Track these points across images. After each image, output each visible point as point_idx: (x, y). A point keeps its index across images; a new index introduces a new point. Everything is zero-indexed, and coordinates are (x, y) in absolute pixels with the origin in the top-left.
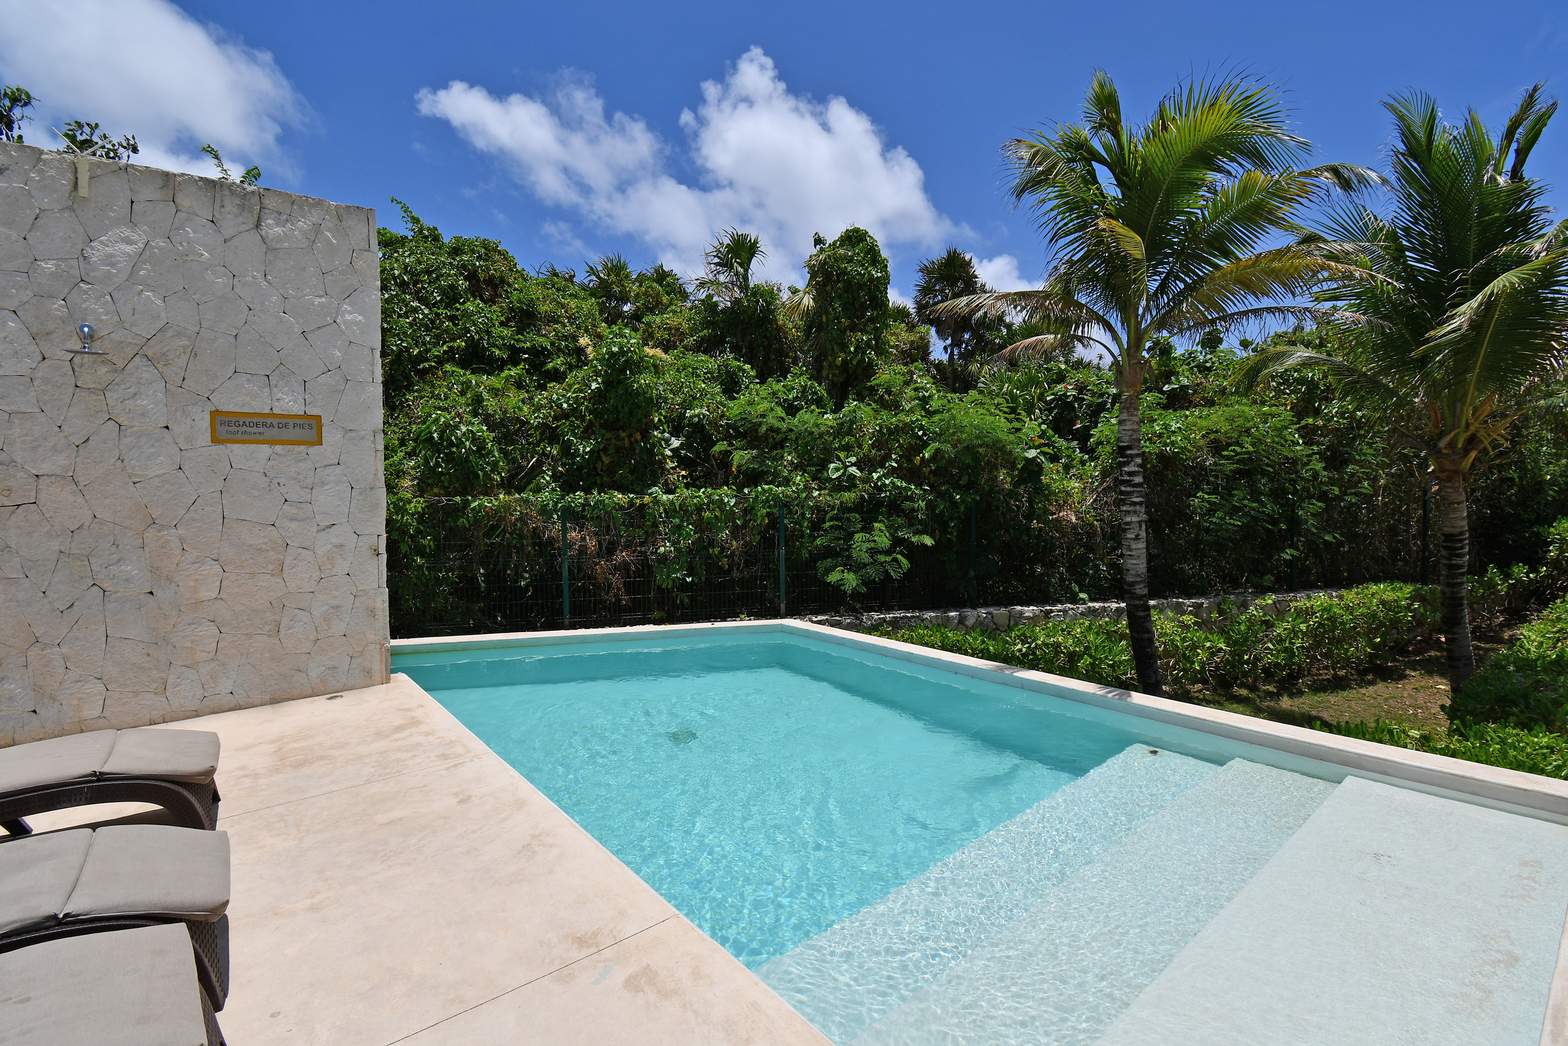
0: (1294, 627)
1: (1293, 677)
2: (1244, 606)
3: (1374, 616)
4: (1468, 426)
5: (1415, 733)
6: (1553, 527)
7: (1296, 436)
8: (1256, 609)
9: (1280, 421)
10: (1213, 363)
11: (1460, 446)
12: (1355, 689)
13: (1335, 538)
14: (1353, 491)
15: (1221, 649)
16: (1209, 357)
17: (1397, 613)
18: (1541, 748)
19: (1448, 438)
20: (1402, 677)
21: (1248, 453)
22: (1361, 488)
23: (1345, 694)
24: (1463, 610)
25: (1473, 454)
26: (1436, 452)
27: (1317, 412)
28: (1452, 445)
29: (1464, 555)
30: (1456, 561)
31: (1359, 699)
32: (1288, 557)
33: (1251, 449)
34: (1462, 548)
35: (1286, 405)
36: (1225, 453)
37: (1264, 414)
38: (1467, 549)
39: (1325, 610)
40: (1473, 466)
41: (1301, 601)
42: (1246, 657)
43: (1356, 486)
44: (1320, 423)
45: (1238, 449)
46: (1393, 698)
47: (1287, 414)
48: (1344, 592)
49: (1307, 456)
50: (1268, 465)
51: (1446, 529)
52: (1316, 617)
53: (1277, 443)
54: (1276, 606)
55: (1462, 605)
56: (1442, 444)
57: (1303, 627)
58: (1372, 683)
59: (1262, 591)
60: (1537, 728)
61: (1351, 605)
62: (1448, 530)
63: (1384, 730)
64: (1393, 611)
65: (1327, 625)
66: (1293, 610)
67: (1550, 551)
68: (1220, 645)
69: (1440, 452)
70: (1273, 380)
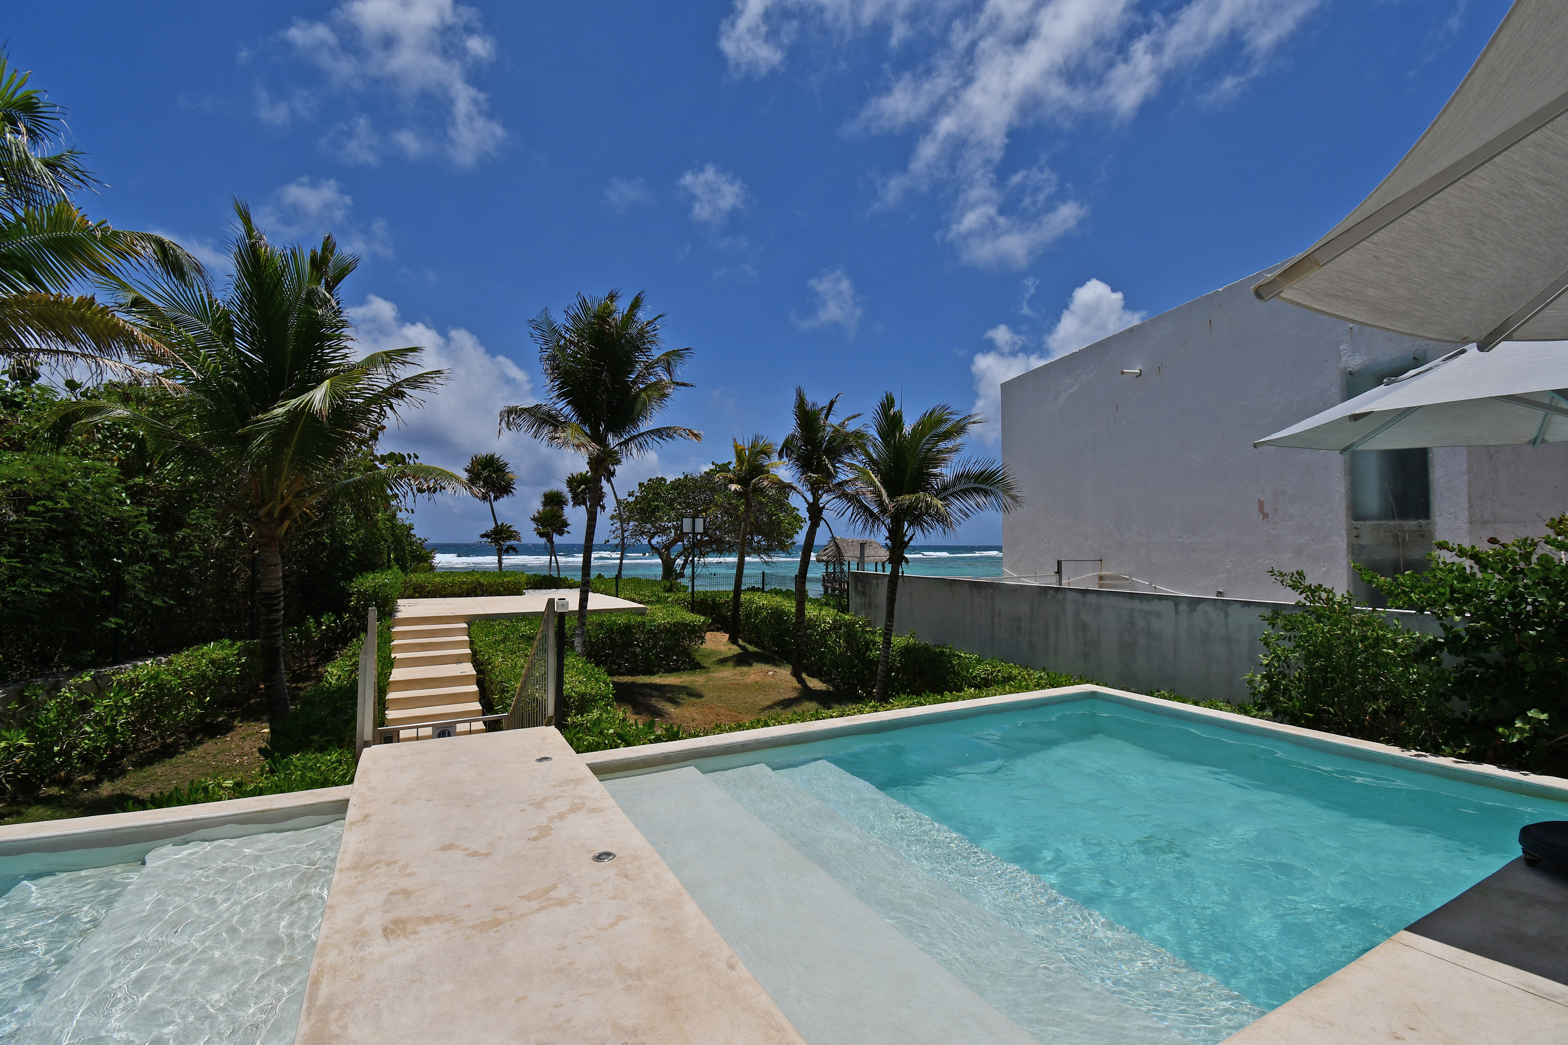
0: (116, 703)
1: (116, 757)
2: (57, 687)
3: (204, 676)
4: (283, 498)
5: (229, 783)
6: (353, 582)
7: (124, 495)
8: (70, 690)
9: (103, 477)
10: (25, 399)
11: (276, 515)
12: (184, 753)
13: (164, 602)
14: (184, 554)
15: (22, 746)
16: (18, 391)
17: (226, 670)
18: (333, 763)
19: (266, 508)
20: (231, 728)
21: (64, 510)
22: (192, 551)
23: (174, 761)
24: (280, 658)
25: (287, 524)
26: (256, 522)
27: (148, 472)
28: (269, 514)
29: (280, 611)
30: (273, 616)
31: (188, 762)
32: (113, 626)
33: (67, 505)
34: (278, 604)
35: (113, 461)
36: (32, 508)
37: (86, 468)
38: (282, 605)
39: (152, 678)
40: (286, 533)
41: (127, 671)
42: (56, 749)
43: (187, 549)
44: (151, 483)
45: (50, 504)
46: (221, 752)
47: (111, 469)
48: (172, 657)
49: (136, 517)
50: (88, 525)
51: (264, 588)
52: (143, 687)
53: (101, 502)
54: (97, 683)
55: (279, 654)
56: (262, 513)
57: (127, 701)
58: (200, 742)
59: (79, 668)
60: (331, 748)
61: (180, 669)
62: (265, 589)
63: (198, 790)
64: (222, 669)
65: (154, 693)
66: (115, 684)
67: (351, 601)
68: (20, 742)
69: (259, 520)
70: (98, 432)
